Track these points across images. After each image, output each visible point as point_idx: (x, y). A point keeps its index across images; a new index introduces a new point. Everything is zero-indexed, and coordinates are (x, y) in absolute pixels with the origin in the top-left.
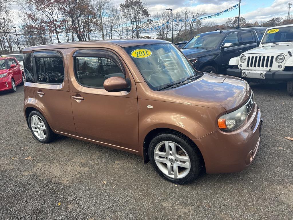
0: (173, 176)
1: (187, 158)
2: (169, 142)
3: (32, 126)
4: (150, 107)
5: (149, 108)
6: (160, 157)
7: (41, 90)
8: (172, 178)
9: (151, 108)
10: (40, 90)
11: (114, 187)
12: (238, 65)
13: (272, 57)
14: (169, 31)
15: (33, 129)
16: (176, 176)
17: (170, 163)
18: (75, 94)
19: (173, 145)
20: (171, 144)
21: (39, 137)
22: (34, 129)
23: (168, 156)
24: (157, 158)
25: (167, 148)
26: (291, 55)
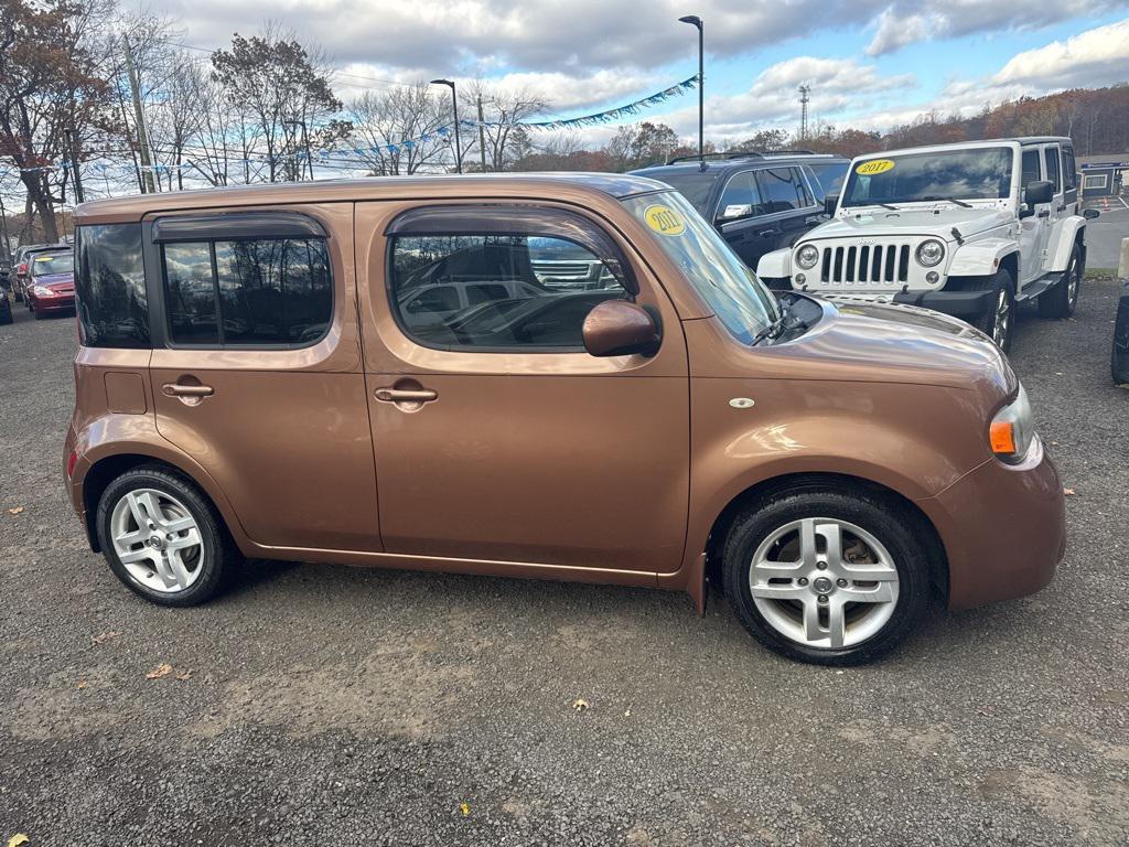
0: (826, 643)
1: (886, 567)
2: (816, 523)
3: (115, 539)
4: (742, 403)
5: (738, 406)
6: (773, 581)
7: (195, 374)
8: (823, 650)
9: (746, 405)
10: (188, 377)
11: (627, 714)
12: (789, 277)
13: (905, 249)
14: (418, 165)
15: (123, 554)
16: (838, 638)
17: (816, 598)
18: (393, 380)
19: (831, 530)
20: (820, 529)
21: (156, 584)
22: (129, 553)
23: (809, 571)
24: (760, 587)
25: (807, 543)
26: (960, 242)
